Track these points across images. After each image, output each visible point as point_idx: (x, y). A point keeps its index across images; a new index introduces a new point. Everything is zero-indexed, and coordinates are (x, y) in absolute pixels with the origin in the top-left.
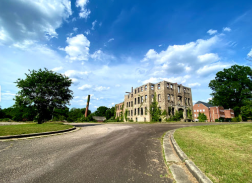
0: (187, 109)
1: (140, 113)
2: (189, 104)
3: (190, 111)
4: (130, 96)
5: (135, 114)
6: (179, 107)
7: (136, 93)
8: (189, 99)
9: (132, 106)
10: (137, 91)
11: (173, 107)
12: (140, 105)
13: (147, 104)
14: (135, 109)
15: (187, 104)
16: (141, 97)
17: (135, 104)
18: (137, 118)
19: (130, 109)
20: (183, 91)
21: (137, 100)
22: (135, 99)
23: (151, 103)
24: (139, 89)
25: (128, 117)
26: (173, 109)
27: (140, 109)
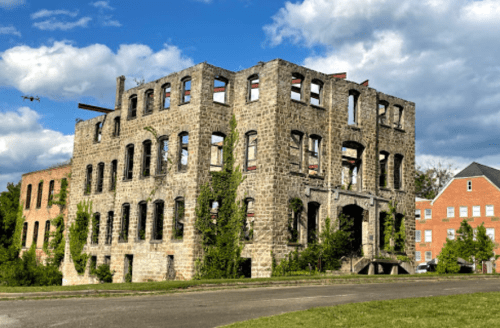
0: (385, 207)
1: (149, 228)
2: (397, 184)
3: (399, 217)
4: (108, 128)
5: (124, 236)
6: (347, 201)
7: (133, 114)
8: (399, 158)
9: (113, 187)
10: (140, 105)
11: (315, 197)
12: (151, 182)
13: (184, 183)
14: (126, 208)
15: (389, 184)
16: (162, 140)
17: (129, 176)
18: (130, 257)
19: (101, 203)
20: (371, 117)
21: (138, 154)
22: (130, 149)
23: (206, 178)
24: (149, 93)
25: (89, 249)
26: (314, 207)
27: (150, 210)
